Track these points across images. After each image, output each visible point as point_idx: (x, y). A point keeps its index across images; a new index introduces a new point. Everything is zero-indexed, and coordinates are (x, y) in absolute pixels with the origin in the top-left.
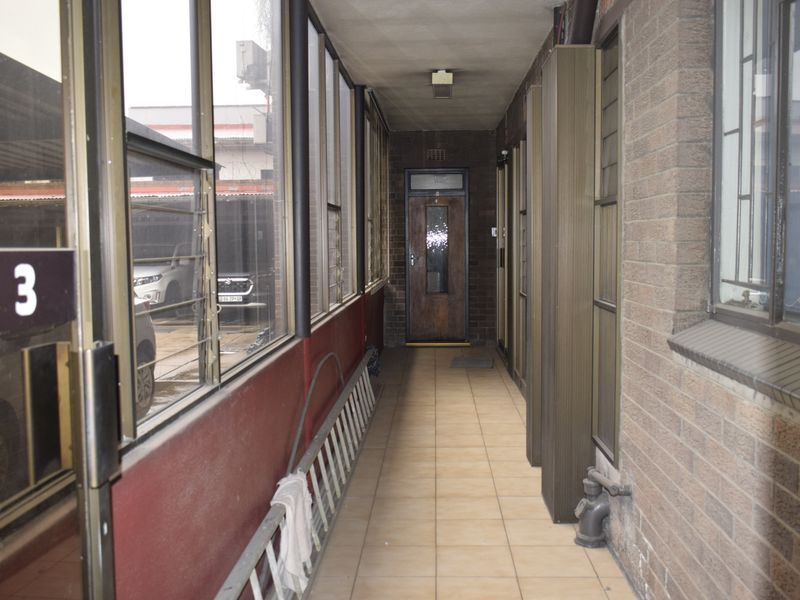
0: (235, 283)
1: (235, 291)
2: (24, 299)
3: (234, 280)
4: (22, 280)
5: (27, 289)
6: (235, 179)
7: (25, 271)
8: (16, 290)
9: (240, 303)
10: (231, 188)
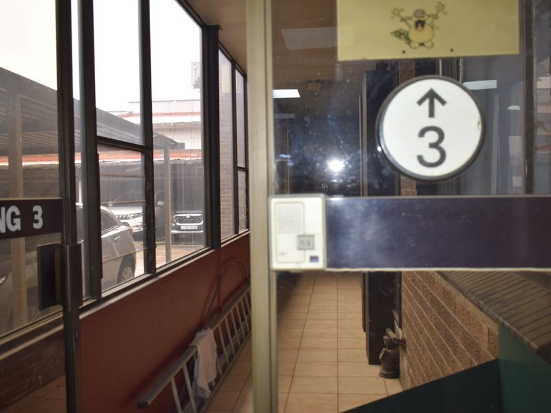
0: (193, 217)
1: (193, 222)
2: (37, 221)
3: (192, 215)
4: (36, 213)
5: (38, 217)
6: (195, 148)
7: (38, 208)
8: (33, 217)
9: (195, 230)
10: (192, 155)
